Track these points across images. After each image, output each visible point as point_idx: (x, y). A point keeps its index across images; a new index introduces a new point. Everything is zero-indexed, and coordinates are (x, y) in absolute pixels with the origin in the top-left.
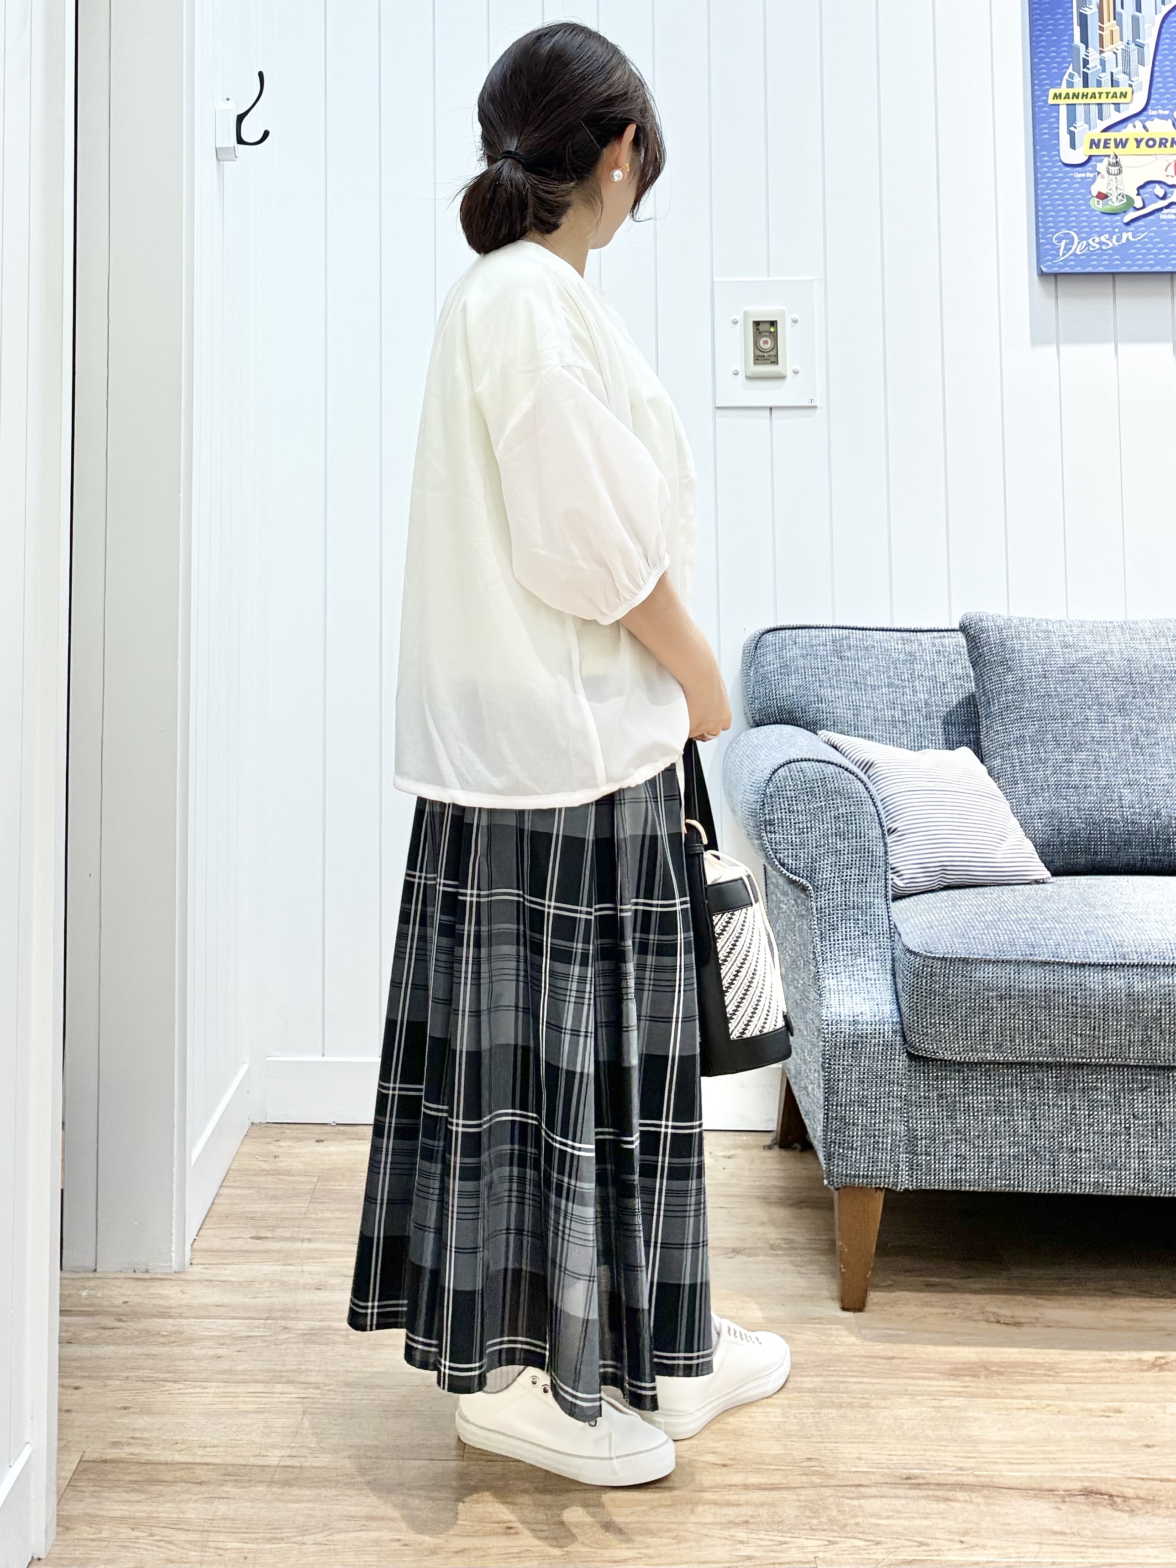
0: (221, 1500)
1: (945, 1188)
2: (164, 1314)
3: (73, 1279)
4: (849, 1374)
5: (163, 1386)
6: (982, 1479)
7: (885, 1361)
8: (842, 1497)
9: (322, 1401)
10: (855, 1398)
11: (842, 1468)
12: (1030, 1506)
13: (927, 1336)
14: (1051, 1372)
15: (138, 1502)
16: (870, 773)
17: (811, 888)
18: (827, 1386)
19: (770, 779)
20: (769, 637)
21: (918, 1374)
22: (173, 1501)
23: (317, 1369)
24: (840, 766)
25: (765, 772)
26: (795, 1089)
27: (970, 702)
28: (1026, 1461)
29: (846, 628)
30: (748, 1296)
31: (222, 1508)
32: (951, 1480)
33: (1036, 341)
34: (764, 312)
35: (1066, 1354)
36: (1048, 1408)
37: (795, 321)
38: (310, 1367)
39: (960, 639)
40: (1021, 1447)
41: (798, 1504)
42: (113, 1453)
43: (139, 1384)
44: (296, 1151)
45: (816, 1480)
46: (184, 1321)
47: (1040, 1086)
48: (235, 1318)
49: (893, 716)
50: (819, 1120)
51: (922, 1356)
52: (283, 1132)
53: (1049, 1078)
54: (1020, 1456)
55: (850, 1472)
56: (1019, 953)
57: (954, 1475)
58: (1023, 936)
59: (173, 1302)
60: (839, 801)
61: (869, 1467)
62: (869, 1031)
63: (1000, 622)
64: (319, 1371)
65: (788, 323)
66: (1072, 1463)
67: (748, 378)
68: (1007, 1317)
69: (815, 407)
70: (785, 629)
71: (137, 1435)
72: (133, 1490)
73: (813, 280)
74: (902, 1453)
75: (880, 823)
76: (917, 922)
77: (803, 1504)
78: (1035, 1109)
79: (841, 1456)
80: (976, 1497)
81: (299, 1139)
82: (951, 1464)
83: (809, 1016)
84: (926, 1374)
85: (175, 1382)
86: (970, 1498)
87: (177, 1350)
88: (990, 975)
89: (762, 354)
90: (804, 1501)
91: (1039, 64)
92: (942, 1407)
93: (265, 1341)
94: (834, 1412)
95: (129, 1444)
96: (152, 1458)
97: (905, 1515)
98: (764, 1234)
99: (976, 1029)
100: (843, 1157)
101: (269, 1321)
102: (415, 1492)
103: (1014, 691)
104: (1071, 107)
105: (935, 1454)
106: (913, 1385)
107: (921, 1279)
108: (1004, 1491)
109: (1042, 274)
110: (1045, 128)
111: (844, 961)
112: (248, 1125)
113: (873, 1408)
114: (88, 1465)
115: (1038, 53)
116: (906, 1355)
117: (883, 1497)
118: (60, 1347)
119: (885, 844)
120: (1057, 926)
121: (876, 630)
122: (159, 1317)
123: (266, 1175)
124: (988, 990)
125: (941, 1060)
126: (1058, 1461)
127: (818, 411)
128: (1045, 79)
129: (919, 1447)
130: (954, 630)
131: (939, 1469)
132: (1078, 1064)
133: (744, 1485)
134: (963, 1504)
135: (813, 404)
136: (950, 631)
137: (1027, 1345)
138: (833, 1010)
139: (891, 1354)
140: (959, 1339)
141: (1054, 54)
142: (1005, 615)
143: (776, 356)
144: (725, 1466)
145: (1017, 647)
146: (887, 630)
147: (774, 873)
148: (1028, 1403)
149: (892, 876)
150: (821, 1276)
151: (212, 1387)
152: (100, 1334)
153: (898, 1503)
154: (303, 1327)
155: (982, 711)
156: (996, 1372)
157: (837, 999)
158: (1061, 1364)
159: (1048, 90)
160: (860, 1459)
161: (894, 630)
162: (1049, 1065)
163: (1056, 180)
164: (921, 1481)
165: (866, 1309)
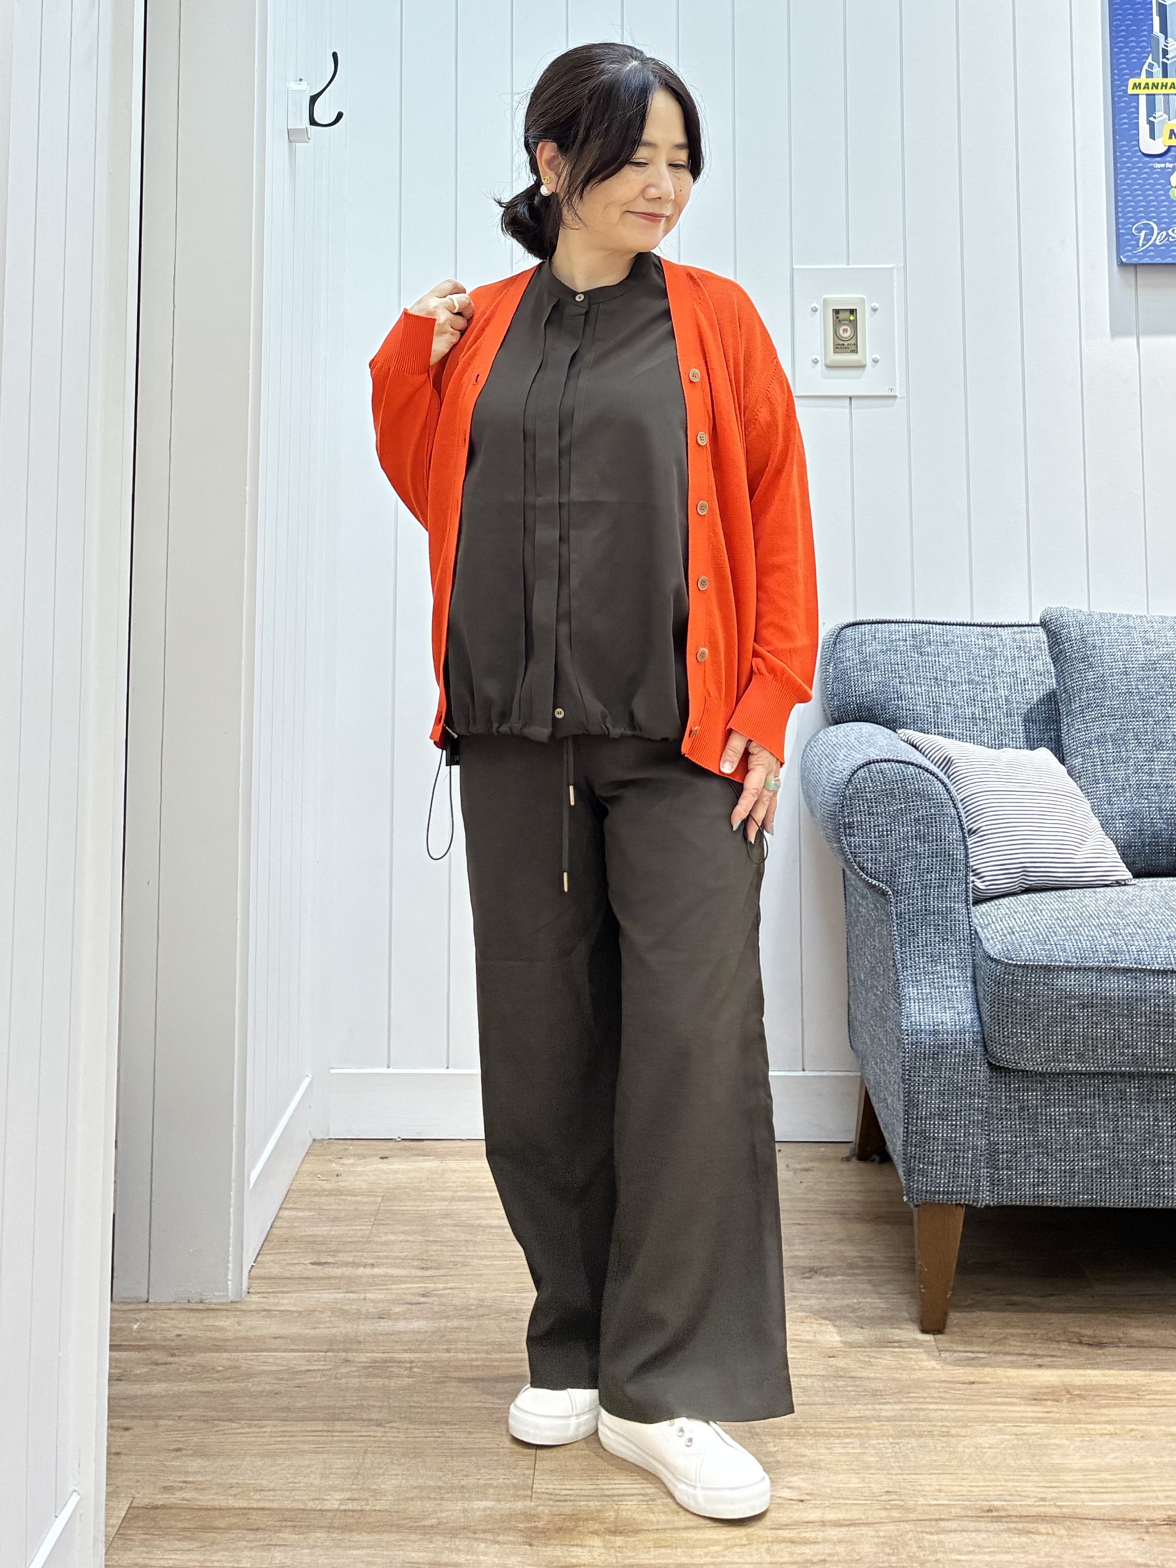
0: (278, 1548)
1: (1027, 1204)
2: (218, 1347)
3: (124, 1311)
4: (928, 1400)
5: (217, 1426)
6: (1065, 1510)
7: (965, 1386)
8: (922, 1532)
9: (384, 1439)
10: (935, 1426)
11: (921, 1501)
12: (1113, 1537)
13: (1009, 1358)
14: (1135, 1394)
15: (189, 1550)
16: (950, 772)
17: (890, 893)
18: (906, 1413)
19: (850, 781)
20: (849, 632)
21: (999, 1400)
22: (227, 1550)
23: (379, 1404)
24: (920, 767)
25: (845, 773)
26: (874, 1099)
27: (1051, 698)
28: (1110, 1490)
29: (926, 623)
30: (825, 1318)
31: (278, 1556)
32: (1033, 1511)
33: (1116, 332)
34: (844, 298)
35: (1150, 1375)
36: (1133, 1433)
37: (875, 310)
38: (373, 1403)
39: (1041, 634)
40: (1104, 1475)
41: (876, 1540)
42: (162, 1499)
43: (192, 1424)
44: (360, 1169)
45: (896, 1514)
46: (241, 1355)
47: (1122, 1096)
48: (293, 1350)
49: (973, 713)
50: (898, 1134)
51: (1005, 1380)
52: (346, 1150)
53: (1132, 1090)
54: (1105, 1485)
55: (931, 1505)
56: (1101, 959)
57: (1036, 1506)
58: (1105, 942)
59: (230, 1335)
60: (919, 803)
61: (949, 1500)
62: (949, 1042)
63: (1082, 618)
64: (381, 1407)
65: (868, 310)
66: (1154, 1491)
67: (828, 367)
68: (1089, 1337)
69: (895, 397)
70: (865, 623)
71: (190, 1479)
72: (185, 1538)
73: (893, 268)
74: (984, 1484)
75: (961, 826)
76: (998, 927)
77: (882, 1540)
78: (1118, 1121)
79: (920, 1488)
80: (1059, 1530)
81: (364, 1157)
82: (1032, 1494)
83: (889, 1024)
84: (1008, 1400)
85: (231, 1420)
86: (1053, 1530)
87: (233, 1386)
88: (1072, 983)
89: (841, 342)
90: (884, 1537)
91: (1118, 53)
92: (1024, 1434)
93: (325, 1375)
94: (913, 1442)
95: (181, 1488)
96: (205, 1504)
97: (987, 1550)
98: (841, 1252)
99: (1057, 1039)
100: (923, 1173)
101: (329, 1354)
102: (481, 1536)
103: (1094, 687)
104: (1151, 98)
105: (1016, 1484)
106: (994, 1411)
107: (1002, 1297)
108: (1087, 1522)
109: (1121, 264)
110: (1124, 118)
111: (924, 967)
112: (310, 1141)
113: (953, 1436)
114: (136, 1511)
115: (1117, 43)
116: (987, 1379)
117: (964, 1531)
118: (110, 1385)
119: (966, 848)
120: (1139, 931)
121: (957, 625)
122: (213, 1351)
123: (327, 1195)
124: (1070, 998)
125: (1023, 1071)
126: (1143, 1489)
127: (898, 401)
128: (1124, 69)
129: (999, 1477)
130: (1034, 625)
131: (1020, 1501)
132: (1161, 1073)
133: (822, 1521)
134: (1044, 1538)
135: (892, 394)
136: (1031, 626)
137: (1110, 1366)
138: (913, 1019)
139: (972, 1379)
140: (1039, 1361)
141: (1133, 44)
142: (1085, 609)
143: (856, 344)
144: (802, 1501)
145: (1098, 643)
146: (967, 625)
147: (854, 877)
148: (1110, 1428)
149: (972, 878)
150: (899, 1296)
151: (269, 1427)
152: (152, 1370)
153: (979, 1538)
154: (365, 1360)
155: (1063, 709)
156: (1078, 1395)
157: (917, 1007)
158: (1144, 1385)
159: (1128, 80)
160: (940, 1491)
161: (974, 625)
162: (1131, 1075)
163: (1136, 170)
164: (1003, 1514)
165: (947, 1331)
